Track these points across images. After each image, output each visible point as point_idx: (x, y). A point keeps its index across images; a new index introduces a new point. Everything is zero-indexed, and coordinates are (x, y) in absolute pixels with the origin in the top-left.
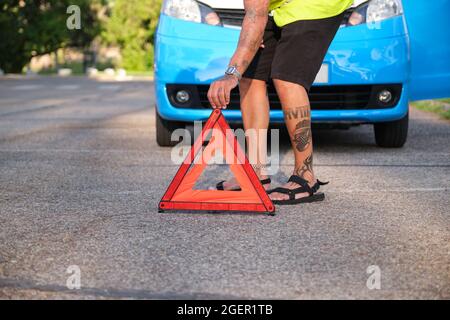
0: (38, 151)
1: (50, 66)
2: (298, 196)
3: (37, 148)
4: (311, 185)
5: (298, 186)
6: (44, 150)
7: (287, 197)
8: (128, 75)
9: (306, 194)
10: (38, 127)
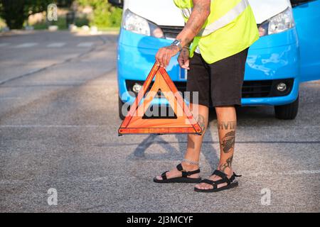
0: (35, 126)
1: (43, 20)
2: (219, 186)
3: (35, 122)
4: (229, 177)
5: (220, 178)
6: (39, 125)
7: (211, 187)
8: (98, 30)
9: (226, 184)
10: (35, 96)
